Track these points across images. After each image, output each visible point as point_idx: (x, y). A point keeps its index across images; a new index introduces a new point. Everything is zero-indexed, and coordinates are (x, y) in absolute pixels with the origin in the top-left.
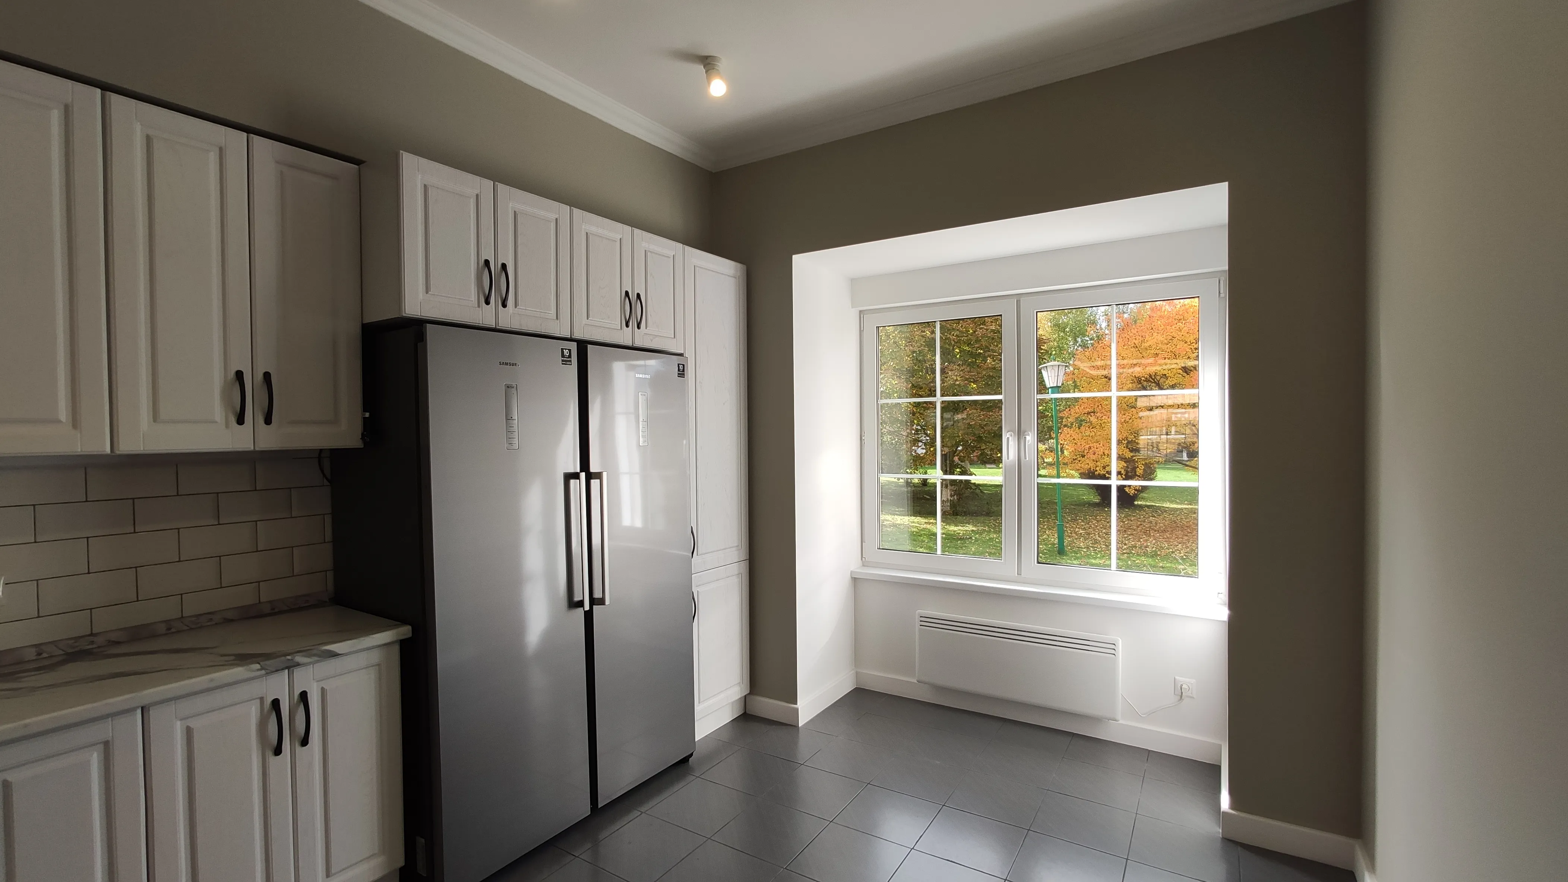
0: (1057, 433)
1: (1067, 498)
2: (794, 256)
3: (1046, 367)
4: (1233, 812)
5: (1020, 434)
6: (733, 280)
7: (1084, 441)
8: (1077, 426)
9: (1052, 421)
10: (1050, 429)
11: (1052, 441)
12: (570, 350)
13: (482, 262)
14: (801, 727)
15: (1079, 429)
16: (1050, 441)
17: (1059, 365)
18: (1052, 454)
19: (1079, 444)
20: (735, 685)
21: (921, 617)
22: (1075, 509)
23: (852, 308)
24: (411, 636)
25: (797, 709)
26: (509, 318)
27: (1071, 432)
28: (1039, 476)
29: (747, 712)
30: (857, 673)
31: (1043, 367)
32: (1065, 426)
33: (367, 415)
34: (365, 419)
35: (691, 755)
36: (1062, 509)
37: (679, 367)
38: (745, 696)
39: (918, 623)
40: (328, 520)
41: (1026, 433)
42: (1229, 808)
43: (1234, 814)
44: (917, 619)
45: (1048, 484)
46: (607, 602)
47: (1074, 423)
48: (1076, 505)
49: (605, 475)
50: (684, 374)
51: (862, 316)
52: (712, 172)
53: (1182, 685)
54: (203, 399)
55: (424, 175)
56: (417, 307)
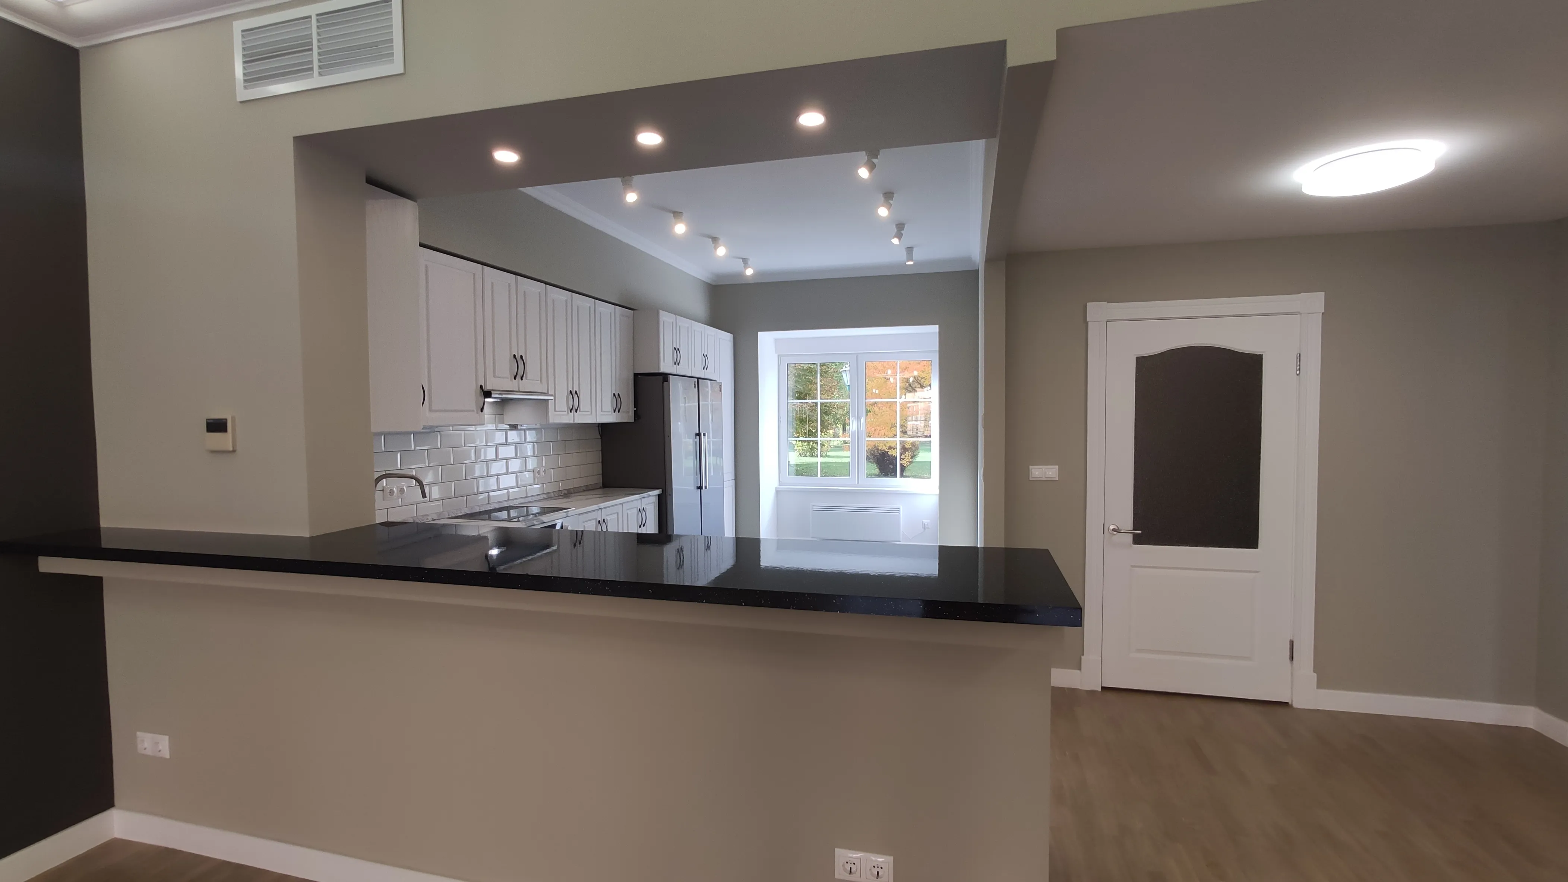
2: (759, 332)
5: (858, 418)
6: (729, 342)
12: (695, 383)
13: (674, 348)
21: (813, 506)
23: (776, 354)
24: (661, 493)
26: (680, 370)
34: (635, 410)
37: (718, 387)
39: (811, 510)
40: (600, 452)
41: (861, 418)
46: (707, 488)
49: (706, 435)
50: (718, 390)
51: (780, 357)
52: (713, 285)
53: (925, 523)
54: (608, 403)
55: (665, 318)
56: (663, 369)
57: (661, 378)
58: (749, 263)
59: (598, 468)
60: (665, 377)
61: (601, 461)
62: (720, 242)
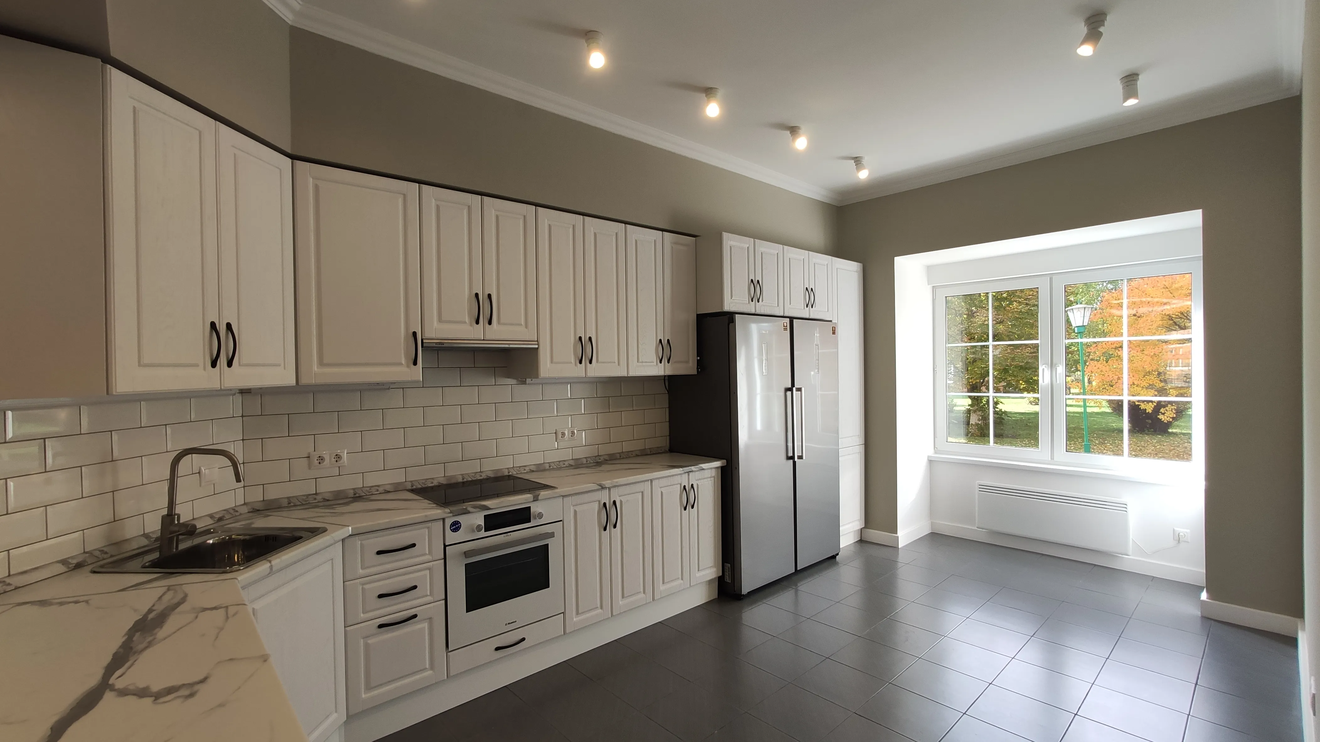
0: (1083, 366)
1: (1095, 425)
2: (896, 258)
3: (1072, 309)
4: (1208, 600)
5: (1052, 366)
6: (856, 273)
7: (1112, 373)
8: (1105, 359)
9: (1079, 356)
10: (1077, 362)
11: (1079, 373)
12: (787, 323)
13: (750, 281)
14: (900, 548)
15: (1107, 362)
16: (1076, 373)
17: (1085, 308)
18: (1079, 384)
19: (1106, 375)
20: (856, 520)
21: (979, 485)
22: (1103, 434)
23: (928, 285)
24: (726, 464)
25: (898, 537)
26: (761, 308)
27: (1098, 365)
28: (1067, 405)
29: (863, 539)
30: (932, 522)
31: (1070, 310)
32: (1092, 360)
33: (699, 358)
34: (698, 360)
35: (837, 554)
36: (1090, 434)
37: (833, 329)
38: (861, 529)
39: (977, 490)
40: (667, 410)
41: (1057, 366)
42: (1207, 599)
43: (1210, 602)
44: (977, 487)
45: (1074, 413)
46: (804, 458)
47: (1102, 357)
48: (1104, 431)
49: (803, 389)
50: (835, 333)
51: (934, 290)
52: (838, 207)
53: (1179, 533)
54: (651, 352)
55: (730, 241)
56: (728, 306)
57: (727, 318)
58: (864, 162)
60: (730, 317)
61: (667, 420)
62: (801, 131)
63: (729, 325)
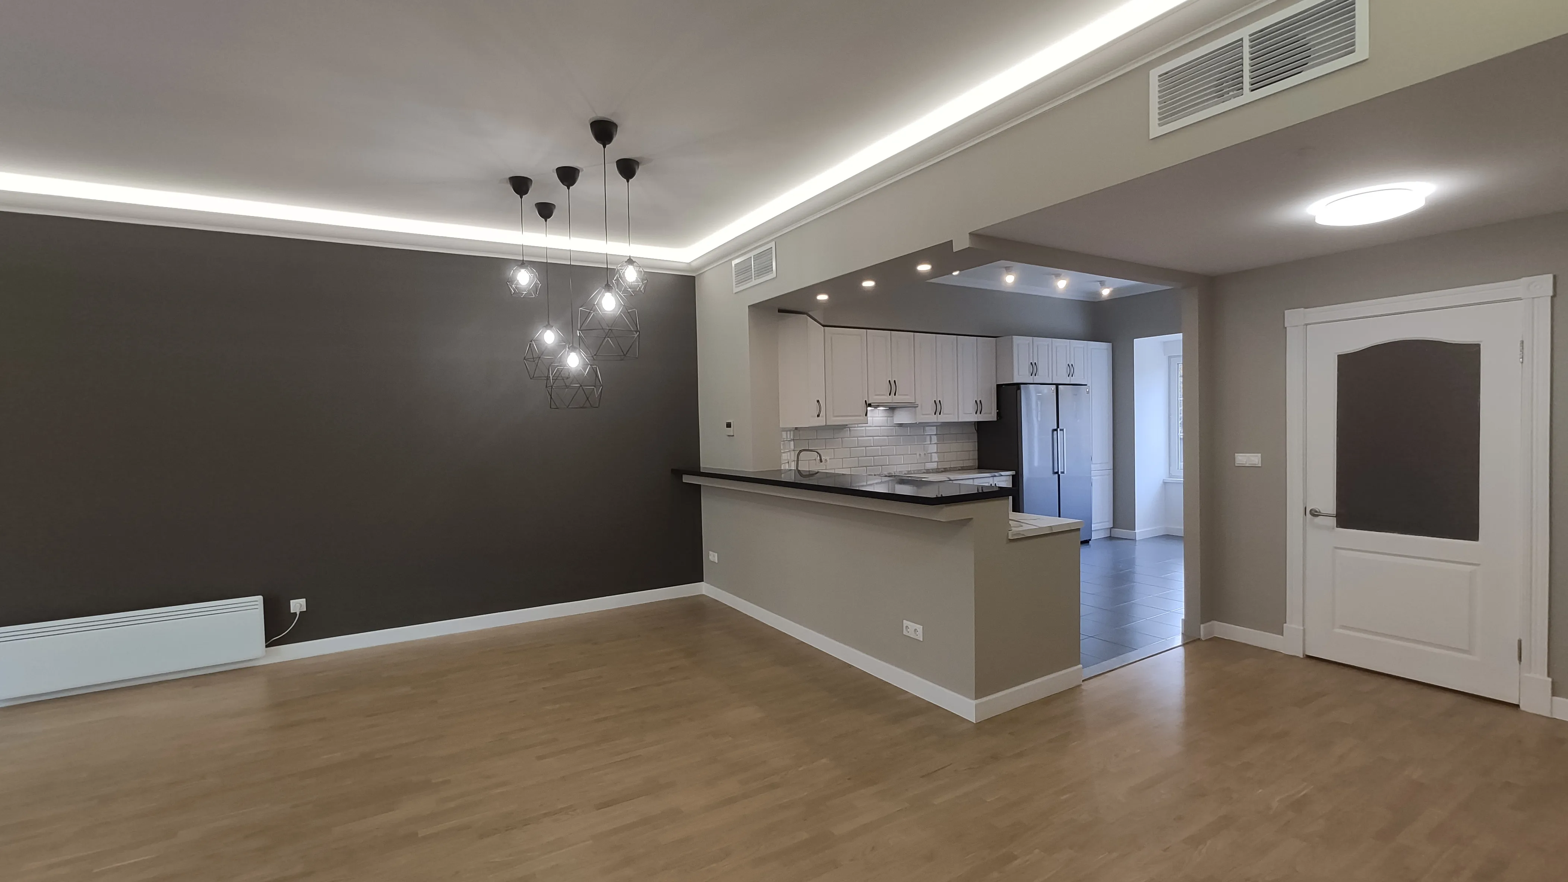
2: (1134, 340)
6: (1106, 350)
12: (1054, 387)
13: (1030, 363)
14: (1137, 541)
20: (1106, 522)
23: (1165, 355)
24: (1015, 472)
25: (1136, 534)
26: (1037, 379)
29: (1112, 536)
30: (1166, 527)
34: (997, 412)
35: (1090, 540)
37: (1088, 389)
38: (1109, 528)
40: (977, 443)
46: (1065, 472)
49: (1064, 429)
50: (1089, 392)
51: (1170, 359)
54: (971, 407)
55: (1017, 339)
56: (1020, 380)
57: (1015, 386)
59: (975, 455)
60: (1018, 386)
61: (977, 449)
63: (1017, 391)
